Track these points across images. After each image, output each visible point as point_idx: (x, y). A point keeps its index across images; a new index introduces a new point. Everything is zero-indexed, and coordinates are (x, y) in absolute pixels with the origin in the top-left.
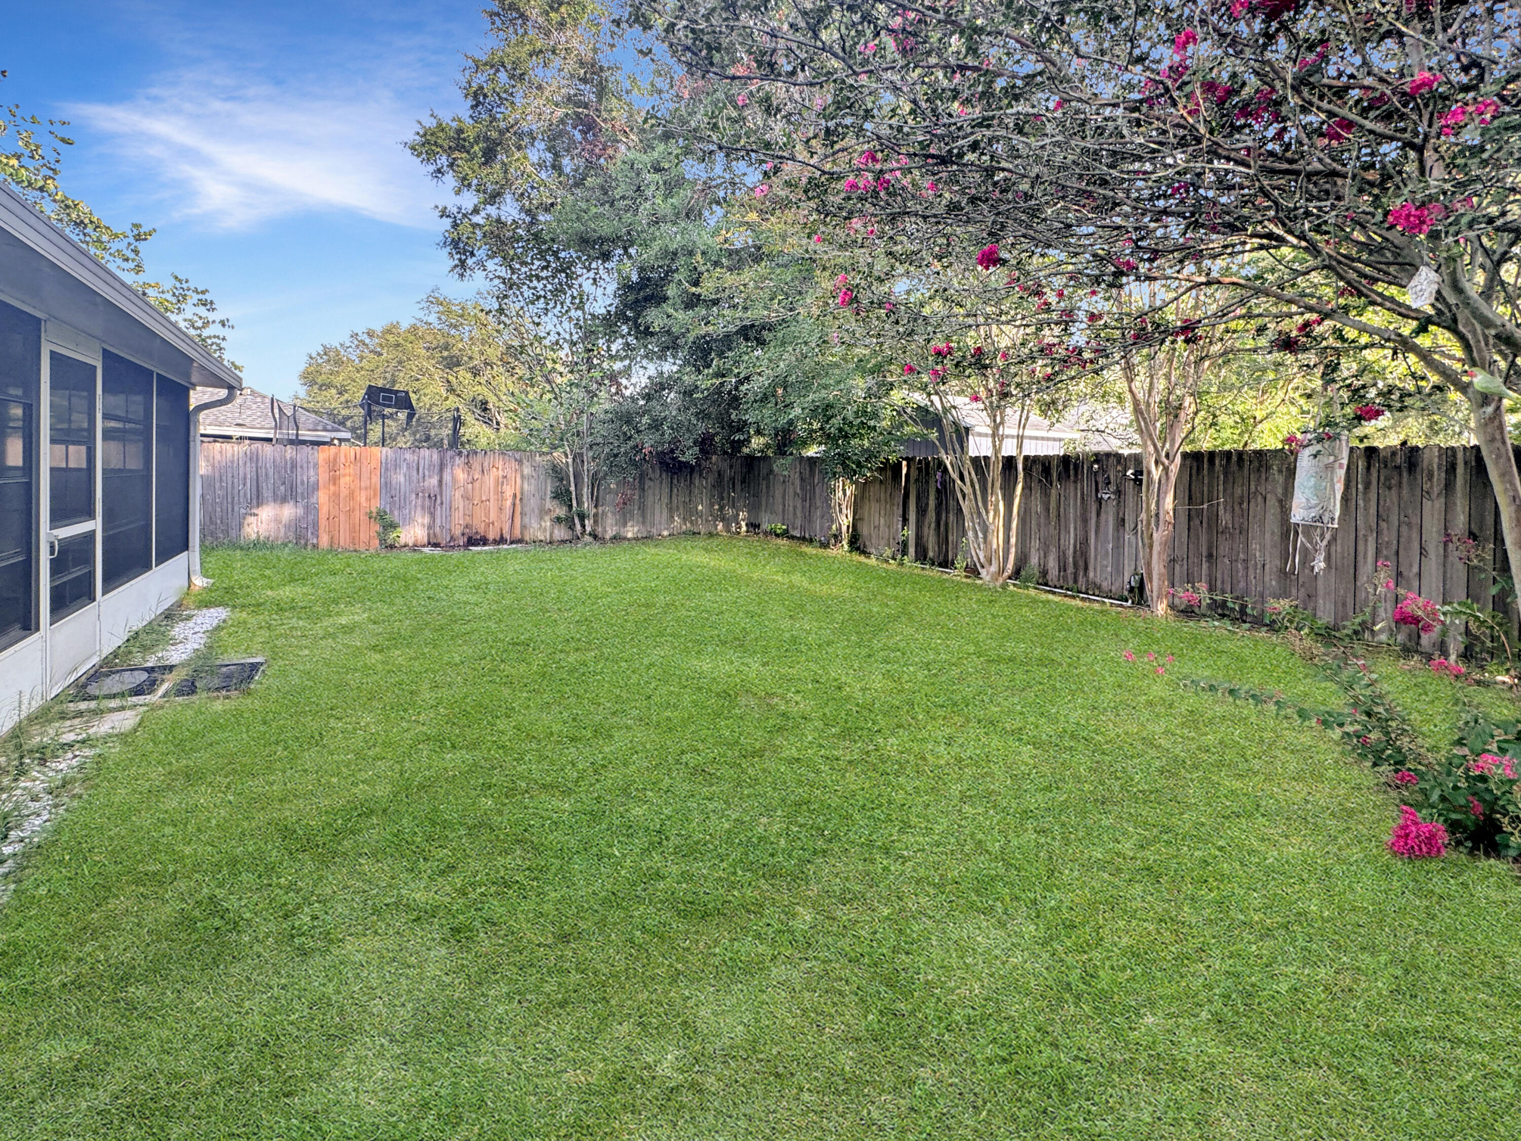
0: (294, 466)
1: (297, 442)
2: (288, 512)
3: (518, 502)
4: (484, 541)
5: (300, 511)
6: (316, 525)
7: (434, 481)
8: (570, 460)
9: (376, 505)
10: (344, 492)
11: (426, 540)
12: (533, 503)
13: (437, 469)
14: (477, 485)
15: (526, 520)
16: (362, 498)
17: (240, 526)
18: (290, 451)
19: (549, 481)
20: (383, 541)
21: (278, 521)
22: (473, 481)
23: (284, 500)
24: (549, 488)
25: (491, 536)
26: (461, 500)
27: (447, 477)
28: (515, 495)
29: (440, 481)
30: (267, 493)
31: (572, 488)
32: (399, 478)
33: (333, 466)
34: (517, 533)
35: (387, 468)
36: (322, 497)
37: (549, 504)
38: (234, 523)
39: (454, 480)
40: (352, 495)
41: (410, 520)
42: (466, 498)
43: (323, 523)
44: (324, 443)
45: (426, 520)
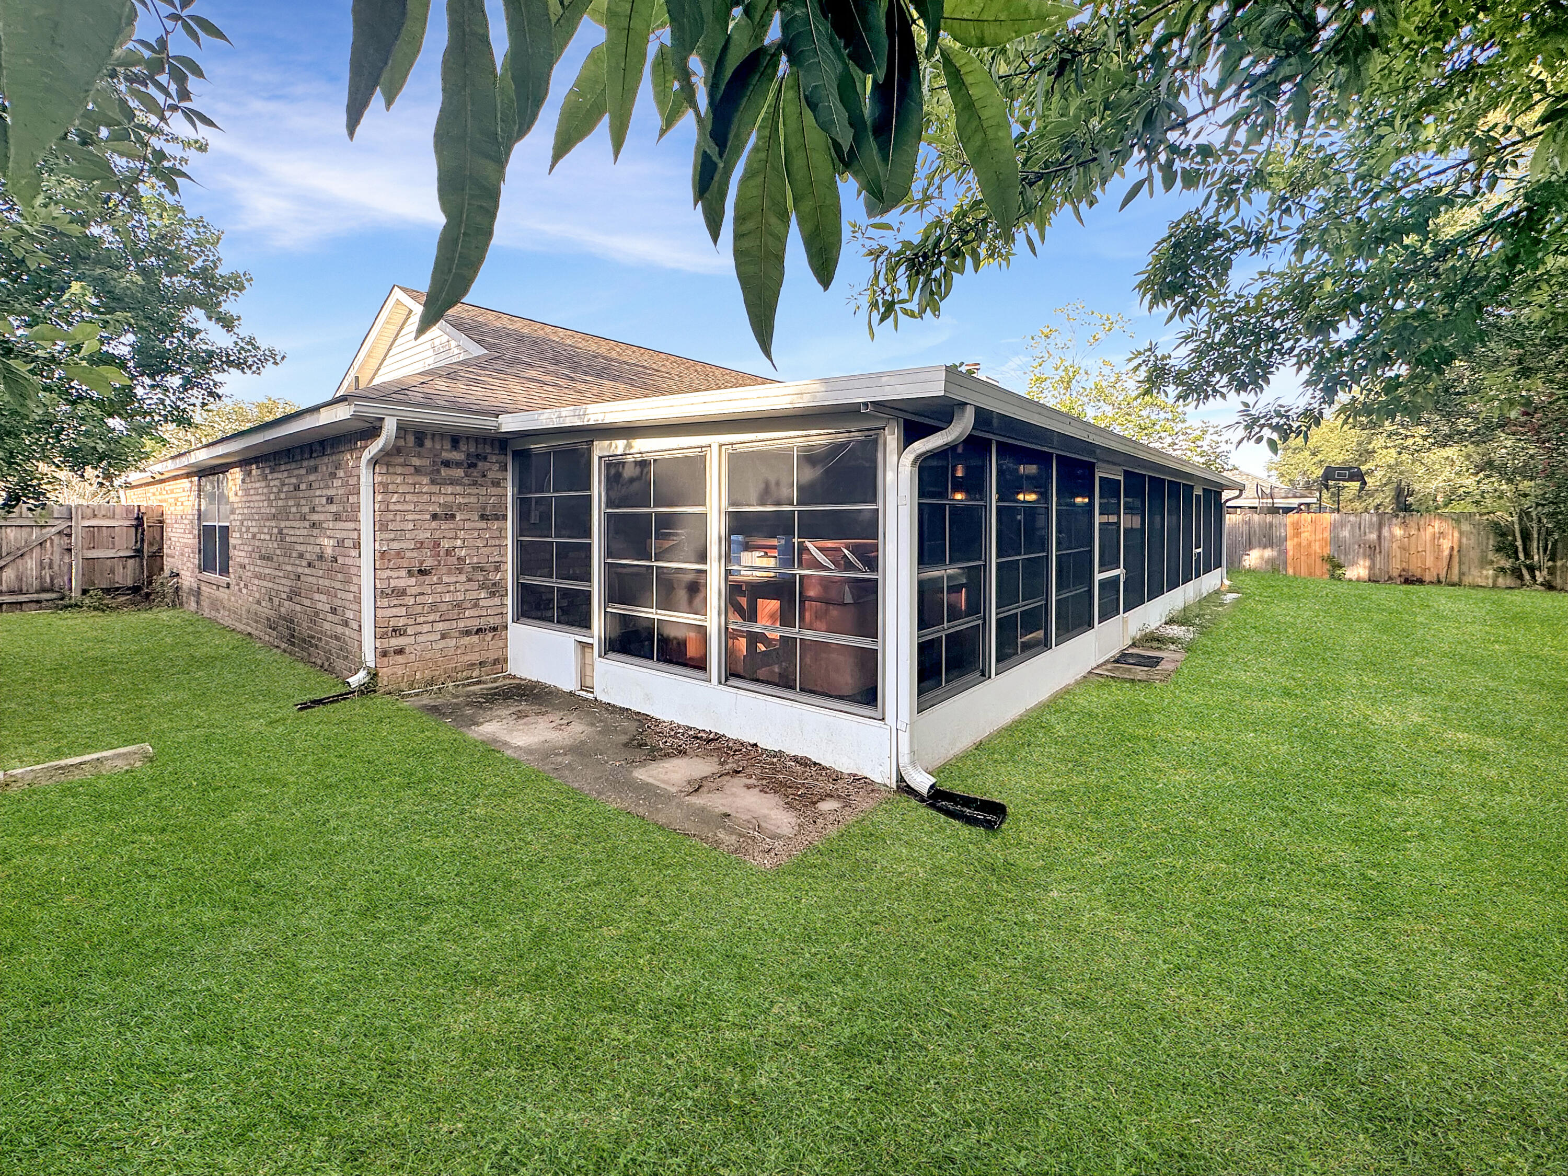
0: (1271, 525)
1: (1274, 510)
2: (1268, 553)
3: (1455, 552)
4: (1421, 581)
5: (1275, 553)
6: (1285, 563)
7: (1374, 536)
8: (1515, 519)
9: (1327, 551)
10: (1304, 543)
11: (1367, 578)
12: (1474, 555)
13: (1376, 527)
14: (1413, 539)
15: (1465, 568)
16: (1316, 547)
17: (1240, 562)
18: (1269, 518)
19: (1491, 536)
20: (1332, 576)
21: (1262, 558)
22: (1409, 536)
23: (1265, 547)
24: (1491, 542)
25: (1427, 578)
26: (1398, 551)
27: (1385, 532)
28: (1452, 548)
29: (1379, 537)
30: (1255, 541)
31: (1519, 543)
32: (1345, 533)
33: (1297, 527)
34: (1455, 578)
35: (1335, 526)
36: (1290, 545)
37: (1491, 556)
38: (1237, 560)
39: (1392, 536)
40: (1309, 545)
41: (1354, 563)
42: (1403, 548)
43: (1289, 561)
44: (1293, 509)
45: (1367, 563)
